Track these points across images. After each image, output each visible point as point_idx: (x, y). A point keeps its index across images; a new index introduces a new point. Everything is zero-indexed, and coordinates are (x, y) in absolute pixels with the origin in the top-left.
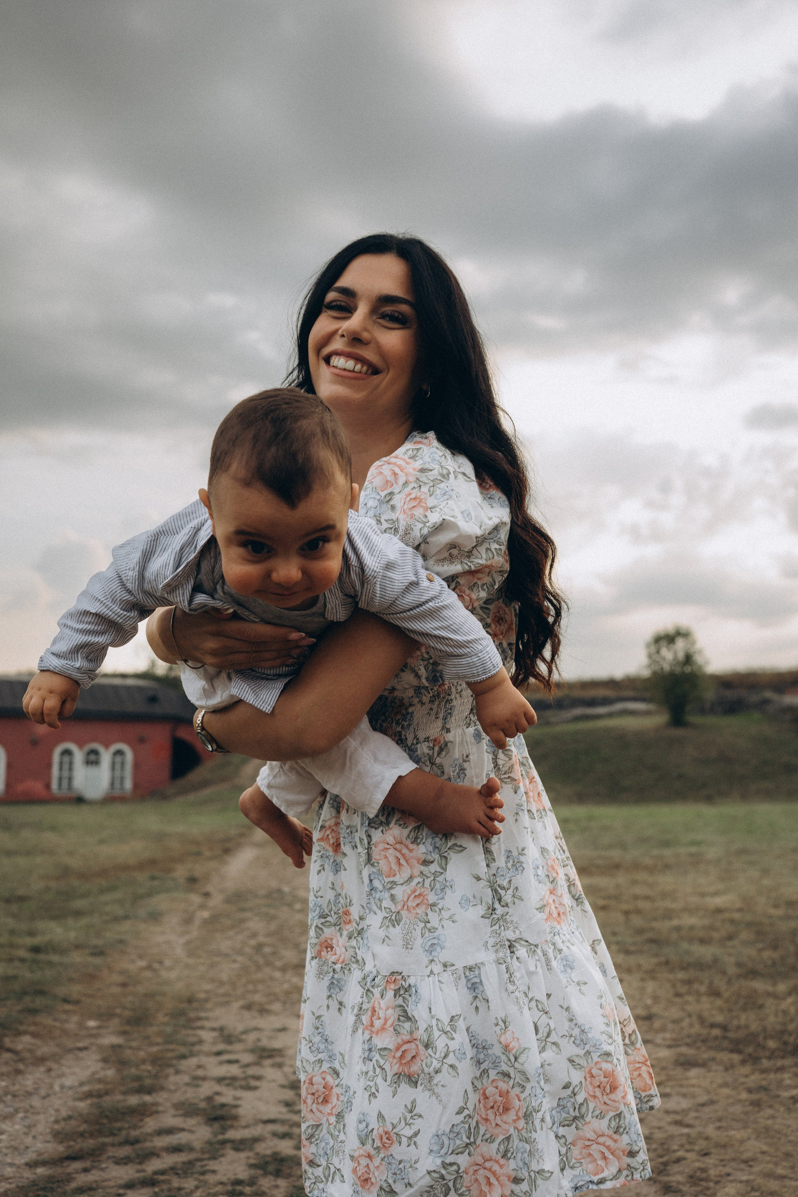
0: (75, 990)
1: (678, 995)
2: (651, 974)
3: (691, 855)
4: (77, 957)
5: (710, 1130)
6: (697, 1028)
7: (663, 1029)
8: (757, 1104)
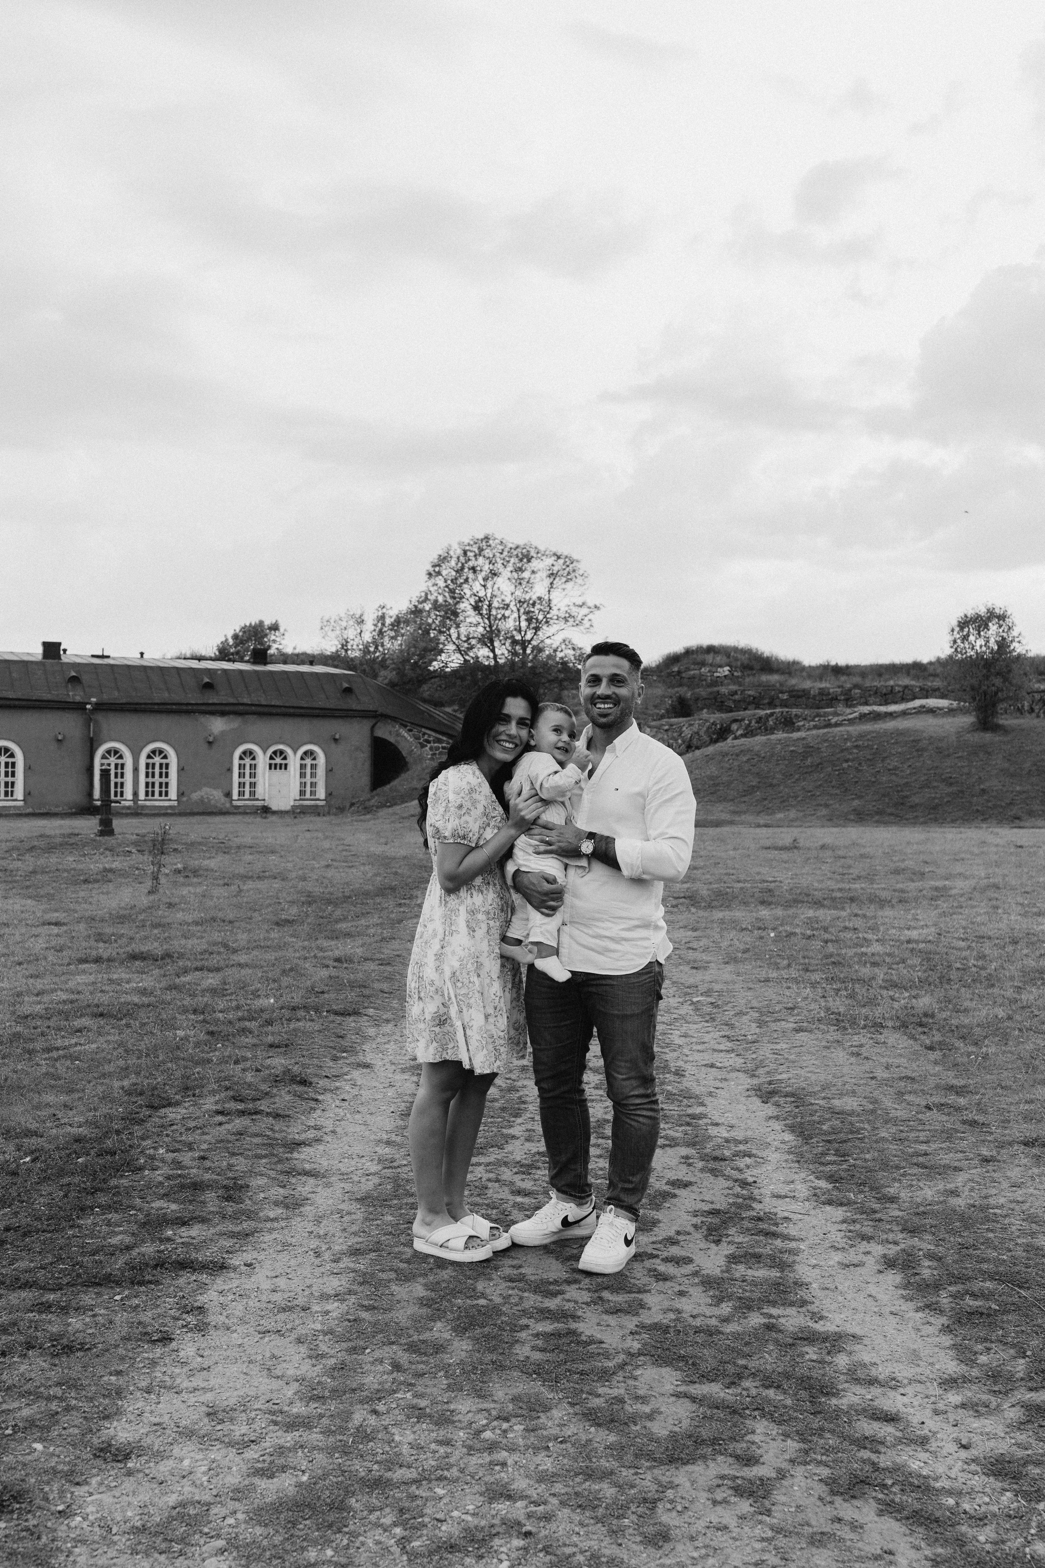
0: (385, 986)
1: (824, 997)
2: (814, 985)
3: (936, 889)
4: (371, 966)
5: (792, 1057)
6: (823, 1015)
7: (798, 1015)
8: (828, 1048)
